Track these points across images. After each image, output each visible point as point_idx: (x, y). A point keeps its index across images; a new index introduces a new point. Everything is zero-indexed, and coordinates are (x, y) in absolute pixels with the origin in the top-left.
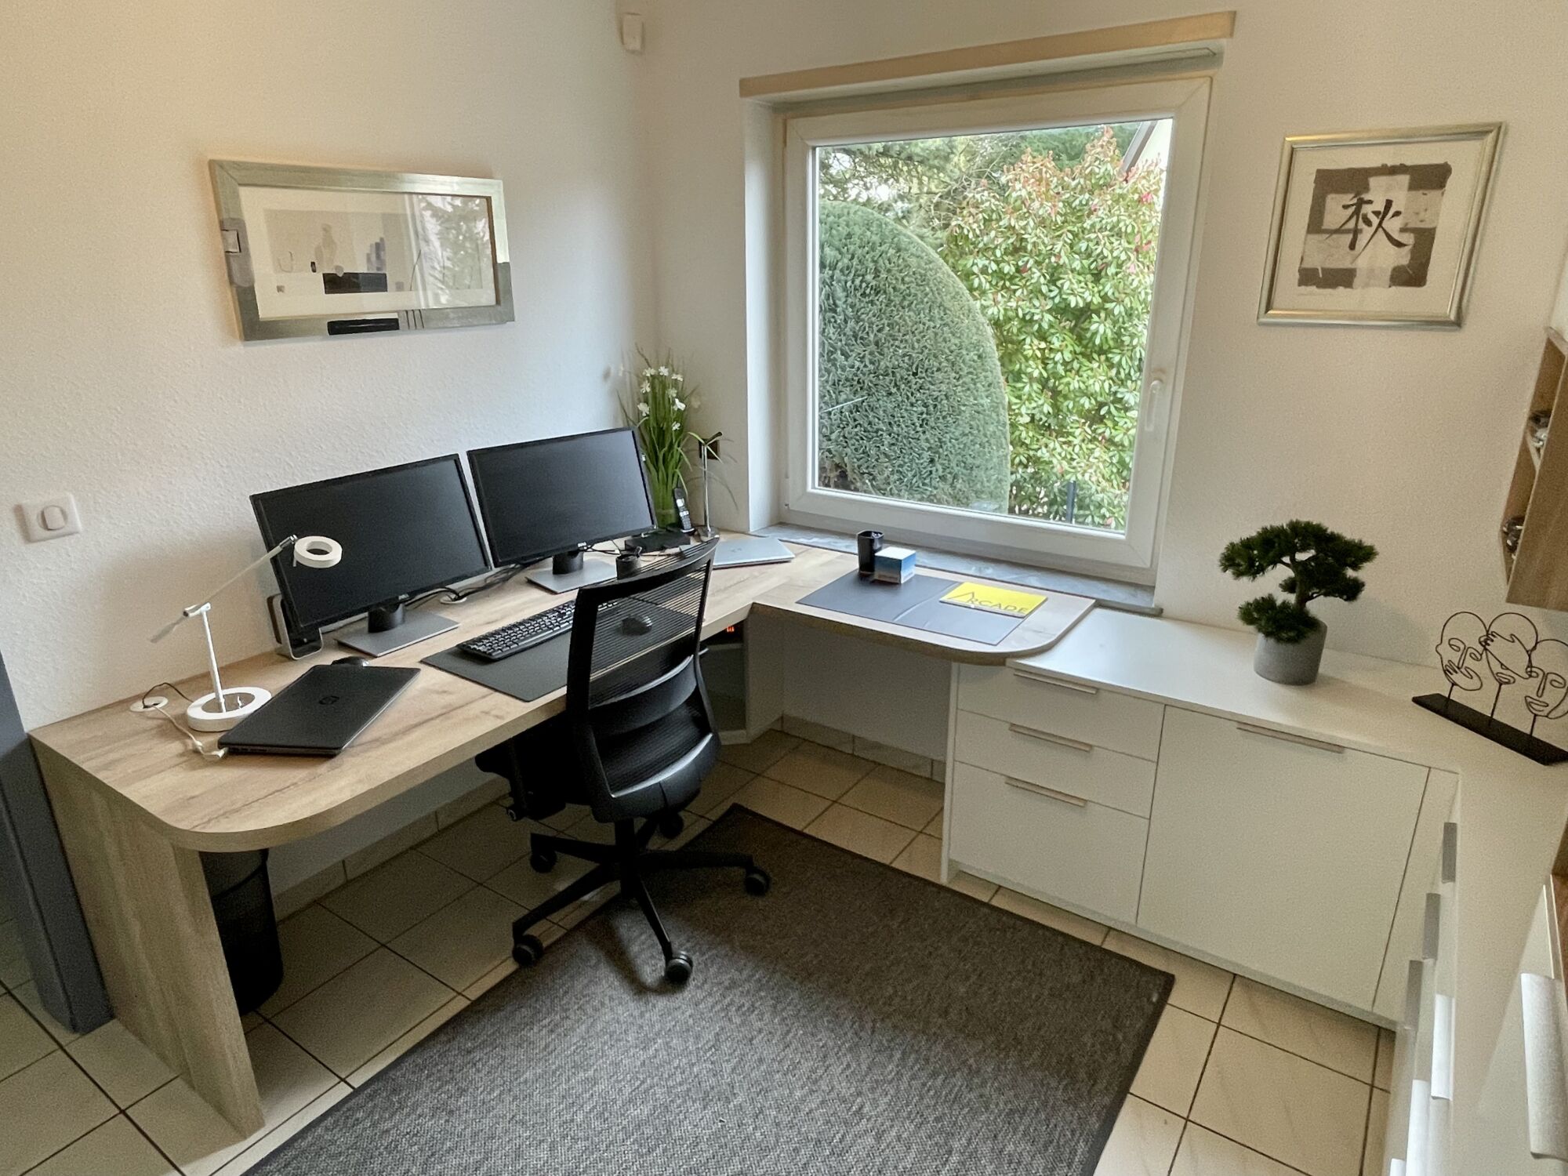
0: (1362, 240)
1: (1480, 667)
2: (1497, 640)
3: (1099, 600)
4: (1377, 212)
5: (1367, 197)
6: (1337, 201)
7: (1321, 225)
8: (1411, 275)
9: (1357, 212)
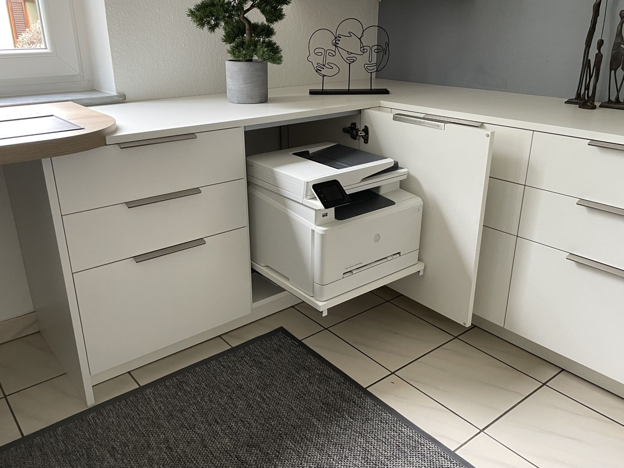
3: (72, 101)
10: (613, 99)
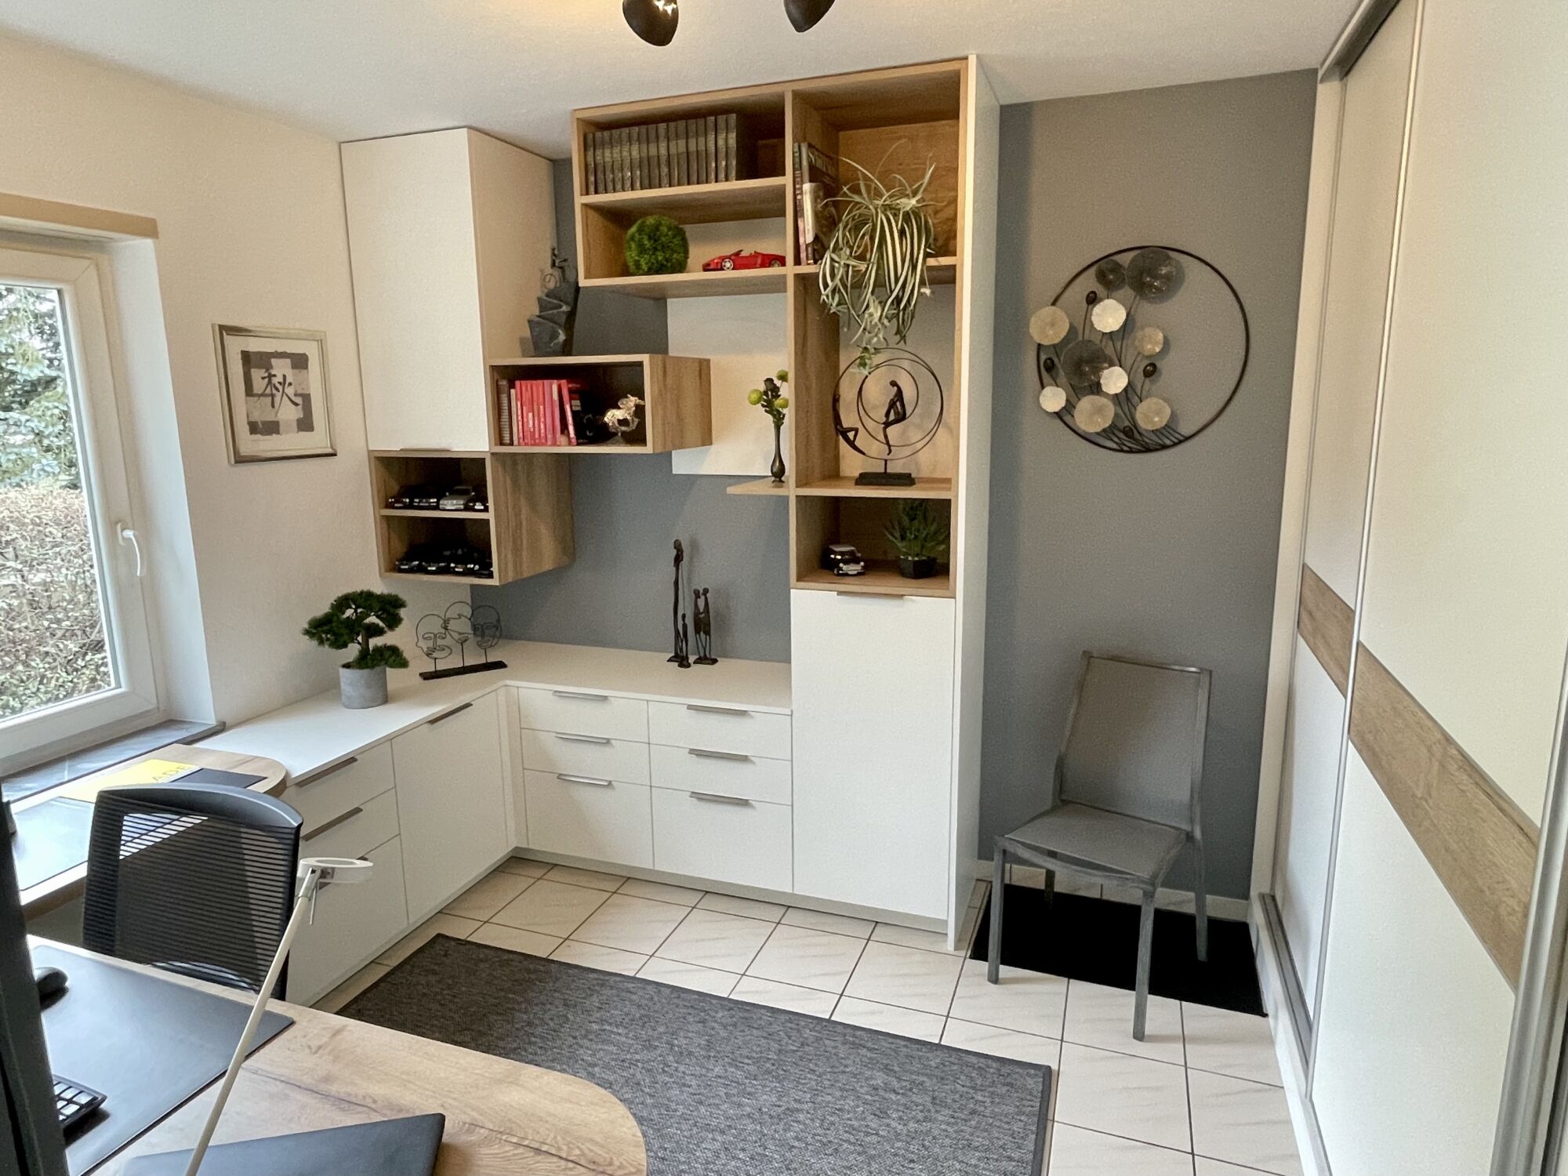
0: (277, 399)
3: (176, 742)
4: (280, 383)
5: (273, 372)
6: (257, 374)
7: (252, 391)
8: (305, 424)
9: (270, 382)
10: (702, 655)
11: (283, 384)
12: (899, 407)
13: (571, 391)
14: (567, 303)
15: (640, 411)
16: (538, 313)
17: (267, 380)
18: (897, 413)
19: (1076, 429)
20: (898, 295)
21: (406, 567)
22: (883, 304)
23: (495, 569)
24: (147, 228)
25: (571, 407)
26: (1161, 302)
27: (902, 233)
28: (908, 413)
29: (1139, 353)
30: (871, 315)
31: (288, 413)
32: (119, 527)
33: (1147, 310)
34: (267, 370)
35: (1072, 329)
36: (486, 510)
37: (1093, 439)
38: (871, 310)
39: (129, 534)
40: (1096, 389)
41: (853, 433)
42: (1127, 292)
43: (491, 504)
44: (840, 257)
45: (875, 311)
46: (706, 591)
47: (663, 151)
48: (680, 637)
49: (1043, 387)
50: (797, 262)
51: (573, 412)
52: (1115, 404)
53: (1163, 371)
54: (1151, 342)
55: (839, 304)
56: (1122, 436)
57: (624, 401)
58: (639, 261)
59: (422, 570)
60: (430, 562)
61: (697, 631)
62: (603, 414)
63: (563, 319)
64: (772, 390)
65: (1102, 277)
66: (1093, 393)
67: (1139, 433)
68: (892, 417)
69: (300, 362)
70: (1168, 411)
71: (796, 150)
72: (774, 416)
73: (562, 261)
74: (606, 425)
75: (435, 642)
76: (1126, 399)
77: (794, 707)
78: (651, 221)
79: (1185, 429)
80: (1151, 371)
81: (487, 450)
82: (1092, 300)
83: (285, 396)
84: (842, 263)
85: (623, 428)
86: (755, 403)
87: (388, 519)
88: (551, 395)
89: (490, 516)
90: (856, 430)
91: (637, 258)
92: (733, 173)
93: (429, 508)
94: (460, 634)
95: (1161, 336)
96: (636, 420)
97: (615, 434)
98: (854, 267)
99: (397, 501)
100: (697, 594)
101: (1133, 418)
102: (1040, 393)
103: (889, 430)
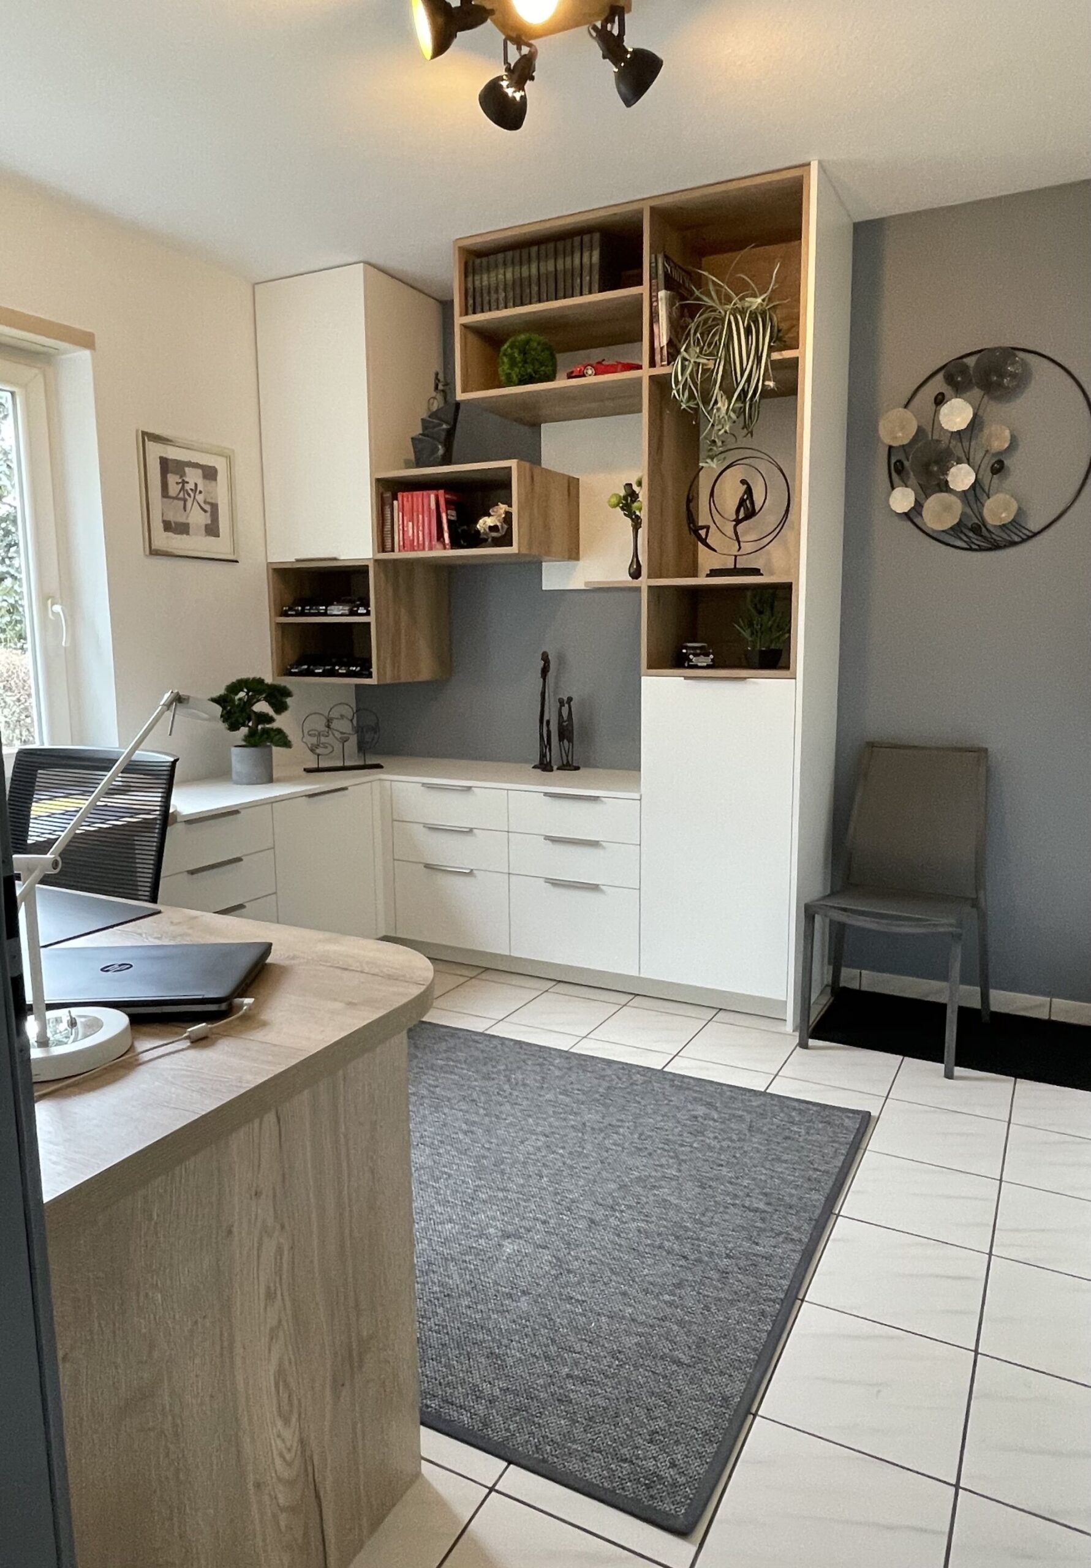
0: (189, 504)
1: (330, 740)
2: (335, 721)
4: (192, 490)
5: (186, 479)
6: (172, 479)
7: (168, 493)
8: (212, 530)
9: (183, 488)
11: (195, 490)
12: (749, 505)
13: (447, 502)
14: (447, 423)
15: (508, 518)
16: (421, 432)
17: (181, 485)
18: (746, 509)
19: (923, 527)
20: (743, 389)
21: (296, 670)
22: (730, 400)
23: (374, 670)
24: (86, 341)
25: (447, 515)
26: (1009, 401)
27: (748, 332)
28: (757, 508)
29: (987, 451)
30: (719, 409)
31: (197, 518)
32: (49, 602)
33: (994, 409)
34: (181, 477)
35: (920, 431)
36: (368, 614)
37: (941, 538)
38: (719, 405)
39: (57, 608)
40: (944, 487)
41: (705, 530)
42: (976, 392)
43: (372, 608)
44: (689, 355)
45: (723, 405)
46: (570, 699)
47: (534, 271)
48: (545, 743)
49: (893, 488)
50: (652, 364)
51: (449, 521)
52: (962, 502)
53: (1012, 468)
54: (998, 438)
55: (689, 400)
56: (971, 534)
57: (495, 509)
58: (510, 374)
59: (309, 673)
60: (317, 665)
61: (561, 737)
62: (477, 522)
63: (443, 435)
64: (632, 495)
65: (950, 380)
66: (941, 491)
67: (987, 529)
68: (741, 515)
69: (210, 474)
70: (1014, 506)
71: (653, 260)
72: (632, 520)
73: (444, 385)
74: (478, 532)
75: (319, 740)
76: (975, 494)
77: (642, 793)
78: (522, 337)
79: (1034, 525)
80: (999, 468)
81: (371, 557)
82: (940, 400)
83: (195, 503)
84: (692, 361)
85: (494, 534)
86: (615, 506)
87: (283, 627)
88: (429, 505)
89: (371, 619)
90: (708, 528)
91: (509, 371)
92: (596, 286)
93: (319, 614)
94: (342, 733)
95: (1007, 433)
96: (506, 526)
97: (486, 540)
98: (704, 365)
99: (291, 609)
100: (561, 703)
101: (982, 517)
102: (889, 495)
103: (740, 528)
